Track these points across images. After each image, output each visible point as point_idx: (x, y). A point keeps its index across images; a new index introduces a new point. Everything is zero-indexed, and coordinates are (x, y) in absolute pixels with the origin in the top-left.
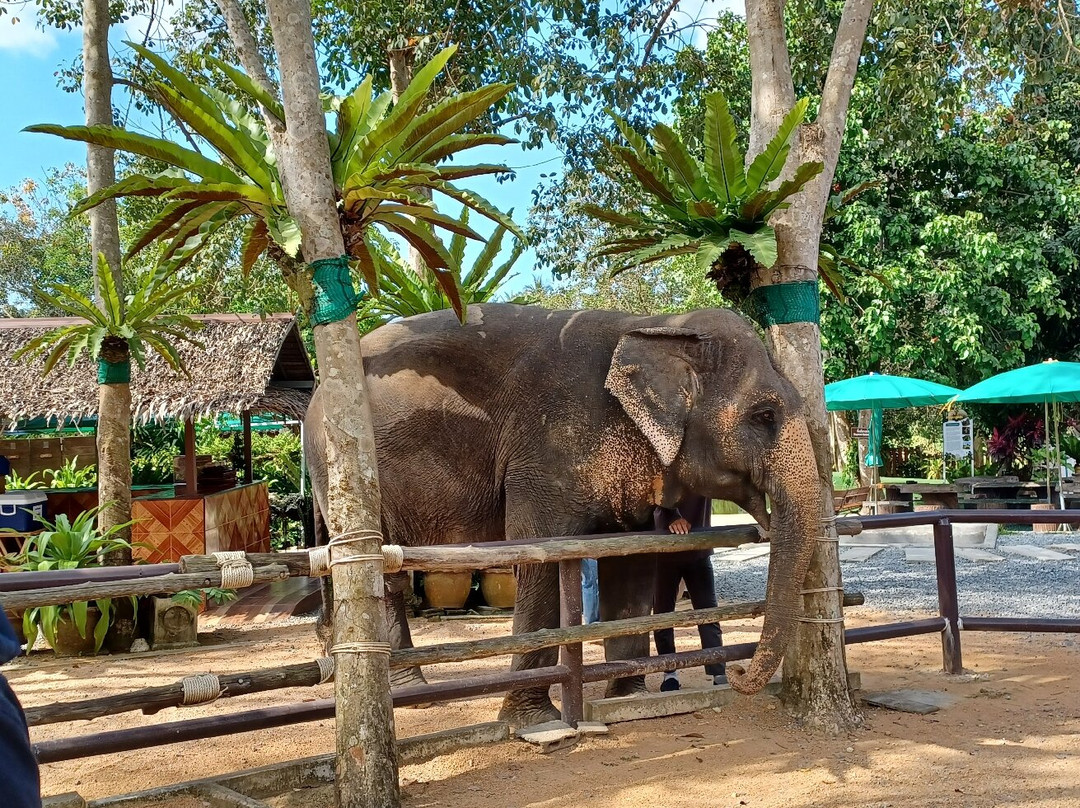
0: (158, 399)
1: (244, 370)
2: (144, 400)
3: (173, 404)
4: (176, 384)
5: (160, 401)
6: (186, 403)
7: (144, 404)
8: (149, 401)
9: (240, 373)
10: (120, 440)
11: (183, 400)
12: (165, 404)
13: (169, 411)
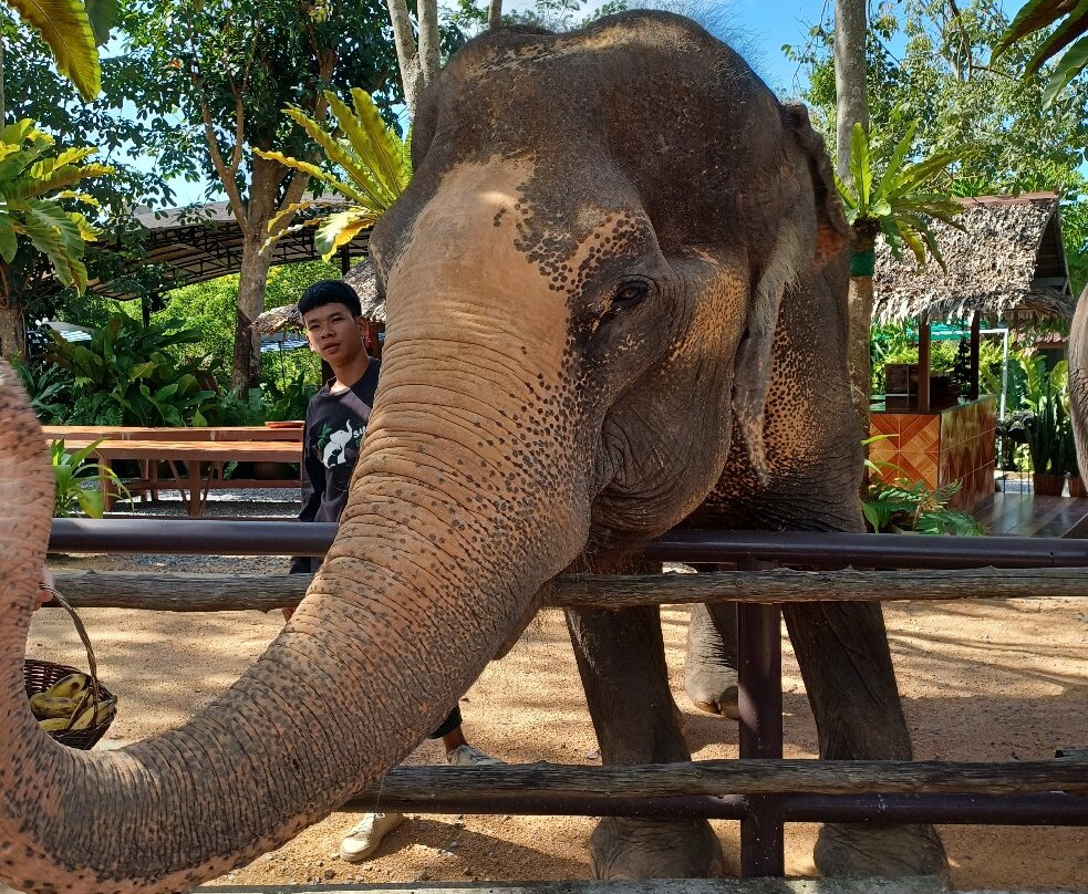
0: (897, 296)
1: (999, 262)
2: (881, 297)
3: (916, 302)
4: (915, 279)
5: (900, 299)
6: (932, 300)
7: (881, 301)
8: (887, 298)
9: (994, 266)
10: (860, 342)
11: (928, 298)
12: (906, 302)
13: (912, 310)
